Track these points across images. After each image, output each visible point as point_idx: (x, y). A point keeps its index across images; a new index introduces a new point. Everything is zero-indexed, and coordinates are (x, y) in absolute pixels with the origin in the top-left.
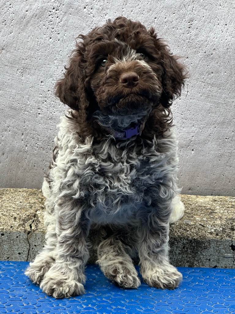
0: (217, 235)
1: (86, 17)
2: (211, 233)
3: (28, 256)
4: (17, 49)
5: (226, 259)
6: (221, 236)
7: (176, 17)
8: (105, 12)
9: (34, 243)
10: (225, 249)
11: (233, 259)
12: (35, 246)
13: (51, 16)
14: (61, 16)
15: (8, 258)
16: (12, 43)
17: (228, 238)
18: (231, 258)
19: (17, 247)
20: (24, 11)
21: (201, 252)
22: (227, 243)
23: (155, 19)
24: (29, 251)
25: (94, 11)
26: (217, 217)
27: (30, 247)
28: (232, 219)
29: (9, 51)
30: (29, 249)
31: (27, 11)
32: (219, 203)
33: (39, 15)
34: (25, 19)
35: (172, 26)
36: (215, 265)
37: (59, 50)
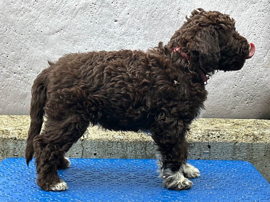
0: (199, 139)
1: (113, 9)
2: (195, 138)
3: (82, 155)
4: (70, 29)
5: (205, 154)
6: (202, 140)
7: (170, 7)
8: (125, 5)
9: (85, 146)
10: (204, 147)
11: (209, 154)
12: (87, 148)
13: (91, 8)
14: (98, 8)
15: (70, 156)
16: (67, 26)
17: (206, 141)
18: (208, 154)
19: (75, 149)
20: (74, 6)
21: (189, 150)
22: (206, 144)
23: (156, 9)
24: (83, 152)
25: (118, 5)
26: (199, 129)
27: (83, 149)
28: (208, 130)
29: (65, 31)
30: (83, 151)
31: (76, 6)
32: (199, 122)
33: (84, 8)
34: (75, 11)
35: (167, 13)
36: (198, 158)
37: (97, 29)
